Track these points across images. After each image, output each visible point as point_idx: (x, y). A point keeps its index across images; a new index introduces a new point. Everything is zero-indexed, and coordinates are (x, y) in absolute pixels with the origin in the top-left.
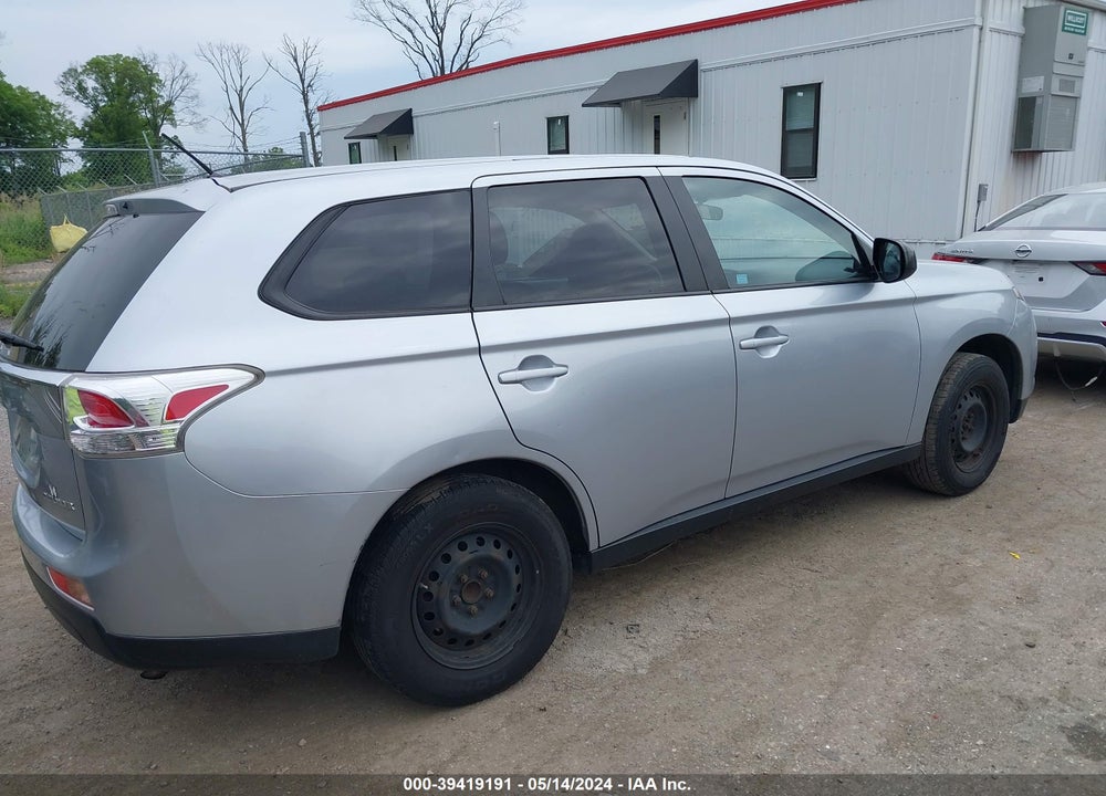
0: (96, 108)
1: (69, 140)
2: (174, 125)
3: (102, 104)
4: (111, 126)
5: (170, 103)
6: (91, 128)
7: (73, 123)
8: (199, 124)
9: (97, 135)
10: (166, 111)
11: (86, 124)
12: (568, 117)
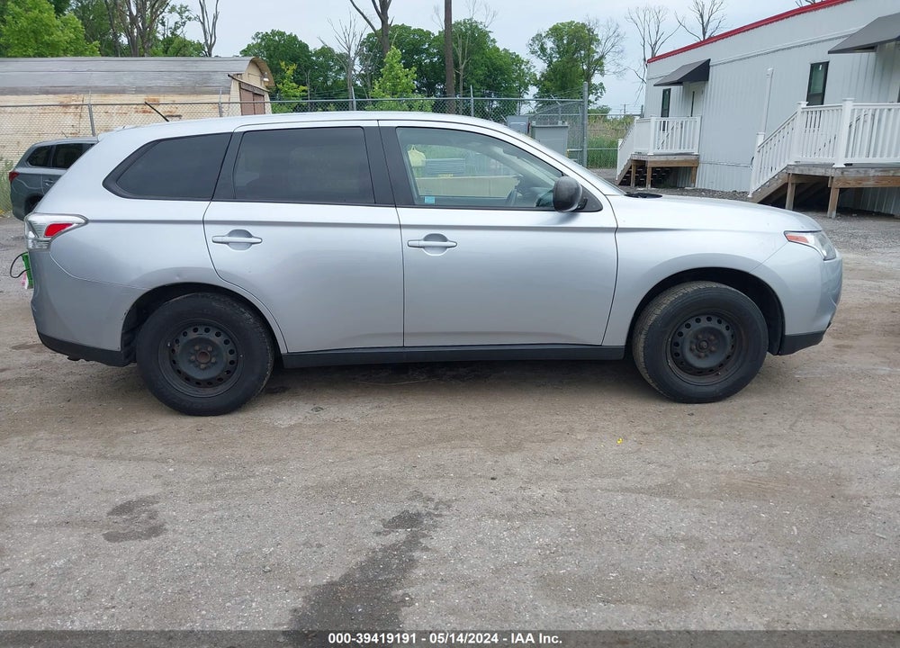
0: (550, 62)
1: (530, 87)
2: (602, 74)
3: (555, 60)
4: (558, 76)
5: (602, 57)
6: (546, 79)
7: (535, 75)
8: (619, 74)
9: (547, 83)
10: (598, 64)
11: (542, 76)
12: (828, 63)
